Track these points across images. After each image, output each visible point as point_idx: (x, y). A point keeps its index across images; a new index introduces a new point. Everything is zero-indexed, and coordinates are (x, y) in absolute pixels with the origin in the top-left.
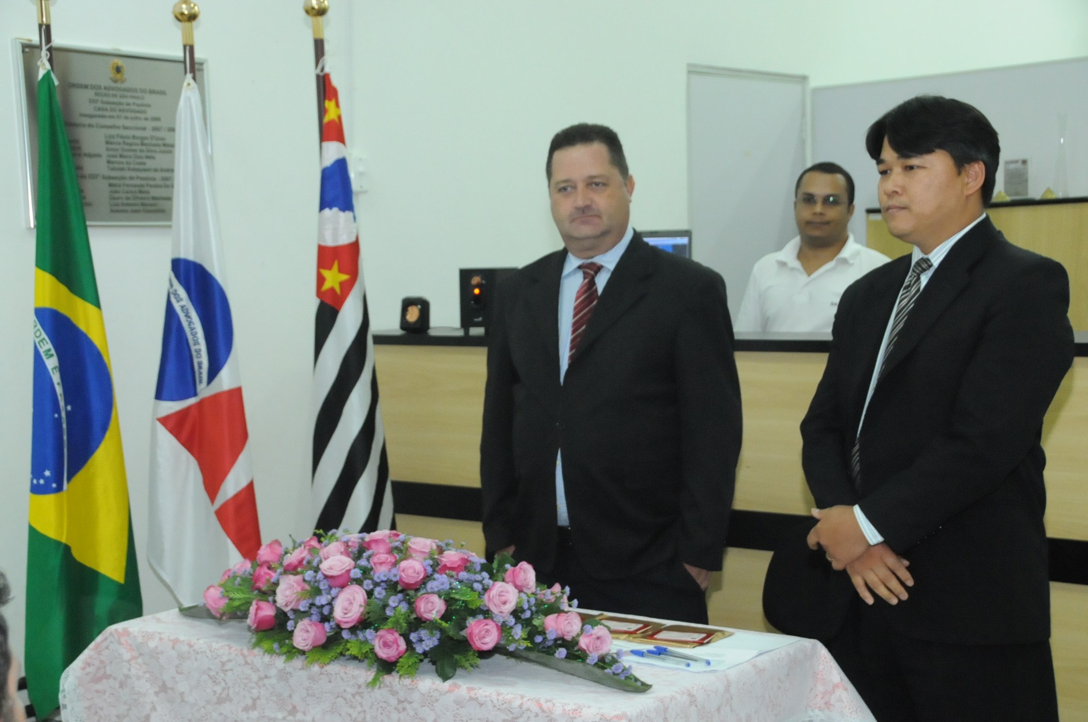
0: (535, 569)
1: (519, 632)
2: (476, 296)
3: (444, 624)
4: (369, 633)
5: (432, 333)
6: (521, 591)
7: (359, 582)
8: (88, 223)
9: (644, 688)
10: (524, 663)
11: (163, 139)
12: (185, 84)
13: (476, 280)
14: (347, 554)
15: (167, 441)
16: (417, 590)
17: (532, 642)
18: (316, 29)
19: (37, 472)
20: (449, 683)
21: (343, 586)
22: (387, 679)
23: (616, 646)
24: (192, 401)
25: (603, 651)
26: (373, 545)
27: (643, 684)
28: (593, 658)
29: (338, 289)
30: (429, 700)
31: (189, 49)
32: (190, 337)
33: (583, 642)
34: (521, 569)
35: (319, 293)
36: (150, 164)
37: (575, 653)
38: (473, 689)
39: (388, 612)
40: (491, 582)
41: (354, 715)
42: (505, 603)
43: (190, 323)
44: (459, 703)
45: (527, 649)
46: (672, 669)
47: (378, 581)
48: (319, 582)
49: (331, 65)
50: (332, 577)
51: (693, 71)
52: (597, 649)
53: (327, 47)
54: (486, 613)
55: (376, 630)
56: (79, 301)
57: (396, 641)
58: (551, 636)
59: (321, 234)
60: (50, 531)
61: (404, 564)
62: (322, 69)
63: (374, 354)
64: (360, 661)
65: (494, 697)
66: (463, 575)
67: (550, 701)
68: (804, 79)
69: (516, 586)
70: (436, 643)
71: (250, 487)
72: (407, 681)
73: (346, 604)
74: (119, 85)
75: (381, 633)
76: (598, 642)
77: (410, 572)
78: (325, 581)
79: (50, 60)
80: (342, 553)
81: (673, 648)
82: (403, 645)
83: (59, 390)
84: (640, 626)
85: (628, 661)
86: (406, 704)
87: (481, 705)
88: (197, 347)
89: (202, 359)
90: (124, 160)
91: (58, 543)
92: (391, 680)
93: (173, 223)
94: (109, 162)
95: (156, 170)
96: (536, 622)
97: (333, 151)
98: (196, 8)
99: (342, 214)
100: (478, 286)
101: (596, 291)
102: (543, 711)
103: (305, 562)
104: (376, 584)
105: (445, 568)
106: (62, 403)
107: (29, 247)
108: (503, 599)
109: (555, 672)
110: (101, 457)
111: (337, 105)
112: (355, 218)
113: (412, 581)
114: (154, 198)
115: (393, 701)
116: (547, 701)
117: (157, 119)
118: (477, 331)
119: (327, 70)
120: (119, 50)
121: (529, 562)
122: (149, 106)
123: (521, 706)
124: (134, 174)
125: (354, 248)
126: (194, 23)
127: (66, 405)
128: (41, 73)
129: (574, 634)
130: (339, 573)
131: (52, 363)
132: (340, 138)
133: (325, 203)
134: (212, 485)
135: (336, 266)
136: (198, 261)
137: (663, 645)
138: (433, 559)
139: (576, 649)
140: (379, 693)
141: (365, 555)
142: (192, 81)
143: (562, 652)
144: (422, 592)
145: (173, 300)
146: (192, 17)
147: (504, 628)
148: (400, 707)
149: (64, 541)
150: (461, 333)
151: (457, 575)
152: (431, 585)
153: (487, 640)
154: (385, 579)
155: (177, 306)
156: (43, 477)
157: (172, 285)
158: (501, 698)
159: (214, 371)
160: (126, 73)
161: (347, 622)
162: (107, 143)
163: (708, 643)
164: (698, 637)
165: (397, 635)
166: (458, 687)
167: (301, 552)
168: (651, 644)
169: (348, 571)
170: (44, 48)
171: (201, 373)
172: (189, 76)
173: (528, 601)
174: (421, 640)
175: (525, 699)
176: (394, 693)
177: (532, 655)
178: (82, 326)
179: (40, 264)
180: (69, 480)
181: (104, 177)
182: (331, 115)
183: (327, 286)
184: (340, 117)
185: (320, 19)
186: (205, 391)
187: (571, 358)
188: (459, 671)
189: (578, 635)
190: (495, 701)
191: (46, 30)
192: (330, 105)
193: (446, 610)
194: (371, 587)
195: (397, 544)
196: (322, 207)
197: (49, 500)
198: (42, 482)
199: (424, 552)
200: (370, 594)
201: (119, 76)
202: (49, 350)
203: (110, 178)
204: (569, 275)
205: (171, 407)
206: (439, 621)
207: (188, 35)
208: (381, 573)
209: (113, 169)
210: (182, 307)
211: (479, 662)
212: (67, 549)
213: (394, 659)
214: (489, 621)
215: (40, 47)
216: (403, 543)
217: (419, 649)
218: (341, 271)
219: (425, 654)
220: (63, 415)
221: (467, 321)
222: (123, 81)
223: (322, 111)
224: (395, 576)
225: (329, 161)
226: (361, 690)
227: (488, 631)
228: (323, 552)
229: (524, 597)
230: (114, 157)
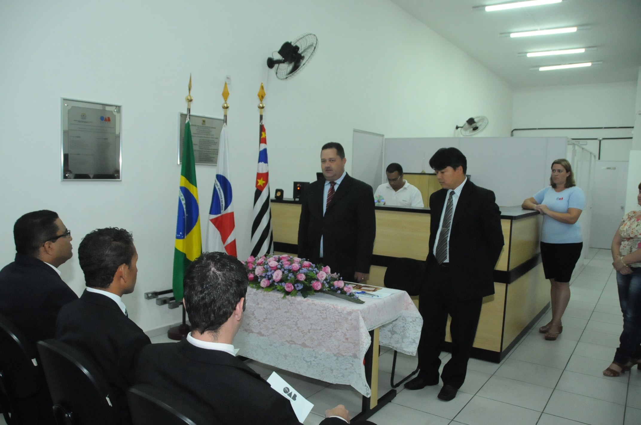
0: (330, 268)
1: (327, 286)
2: (298, 190)
3: (306, 282)
4: (283, 284)
5: (284, 199)
6: (327, 274)
7: (280, 269)
8: (195, 164)
9: (362, 302)
10: (326, 294)
11: (214, 141)
12: (224, 125)
13: (298, 185)
14: (275, 260)
15: (212, 226)
16: (297, 272)
17: (330, 288)
18: (261, 112)
19: (178, 233)
20: (306, 299)
21: (275, 270)
22: (287, 297)
23: (353, 291)
24: (219, 215)
25: (351, 292)
26: (283, 259)
27: (362, 301)
28: (348, 294)
29: (262, 185)
30: (300, 303)
31: (226, 116)
32: (220, 197)
33: (345, 289)
34: (327, 268)
35: (257, 186)
36: (210, 148)
37: (343, 292)
38: (313, 301)
39: (288, 278)
40: (318, 271)
41: (277, 306)
42: (322, 277)
43: (220, 193)
44: (309, 305)
45: (328, 290)
46: (368, 297)
47: (286, 269)
48: (268, 268)
49: (264, 122)
50: (272, 267)
51: (355, 131)
52: (349, 291)
53: (263, 117)
54: (317, 280)
55: (285, 283)
56: (191, 185)
57: (291, 286)
58: (336, 287)
59: (258, 170)
60: (181, 249)
61: (293, 265)
62: (262, 123)
63: (271, 205)
64: (280, 291)
65: (320, 303)
66: (310, 269)
67: (337, 305)
68: (383, 136)
69: (326, 273)
70: (302, 287)
71: (234, 241)
72: (293, 297)
73: (277, 275)
74: (203, 125)
75: (286, 284)
76: (349, 289)
77: (295, 267)
78: (269, 268)
79: (189, 118)
80: (274, 261)
81: (366, 292)
82: (293, 288)
83: (185, 210)
84: (355, 285)
85: (357, 295)
86: (293, 304)
87: (316, 305)
88: (222, 200)
89: (223, 203)
90: (203, 146)
91: (183, 253)
92: (289, 297)
93: (217, 165)
94: (199, 147)
95: (211, 149)
96: (331, 283)
97: (263, 146)
98: (228, 105)
99: (264, 164)
100: (299, 187)
101: (334, 190)
102: (334, 308)
103: (263, 263)
104: (285, 270)
105: (304, 267)
106: (185, 214)
107: (179, 169)
108: (322, 276)
109: (335, 297)
110: (195, 229)
111: (265, 133)
112: (268, 165)
113: (296, 270)
114: (210, 157)
115: (289, 303)
116: (336, 305)
117: (213, 135)
118: (297, 200)
119: (263, 123)
121: (329, 266)
122: (211, 131)
123: (328, 306)
124: (205, 150)
125: (267, 174)
126: (228, 109)
127: (186, 214)
128: (187, 121)
129: (342, 287)
130: (274, 266)
131: (183, 202)
132: (265, 143)
133: (260, 161)
134: (224, 239)
135: (262, 179)
136: (224, 175)
137: (364, 291)
138: (301, 264)
139: (343, 291)
140: (284, 301)
141: (281, 261)
142: (226, 125)
143: (339, 292)
144: (298, 273)
145: (216, 186)
146: (227, 108)
147: (323, 284)
148: (291, 304)
149: (184, 252)
150: (293, 200)
151: (308, 268)
152: (301, 271)
153: (318, 287)
154: (288, 268)
155: (217, 188)
156: (180, 234)
157: (216, 182)
158: (322, 304)
159: (226, 207)
160: (206, 122)
161: (277, 280)
162: (200, 141)
163: (376, 291)
164: (373, 289)
165: (291, 285)
166: (309, 300)
167: (262, 259)
168: (360, 290)
169: (277, 266)
170: (188, 115)
171: (222, 207)
172: (225, 123)
173: (329, 277)
174: (298, 286)
175: (329, 304)
176: (289, 301)
177: (330, 292)
178: (192, 193)
179: (182, 174)
180: (186, 235)
181: (198, 151)
182: (263, 136)
183: (259, 184)
184: (265, 137)
185: (262, 110)
186: (223, 212)
187: (327, 209)
188: (309, 296)
189: (344, 287)
190: (320, 304)
191: (189, 110)
193: (306, 278)
194: (283, 270)
195: (290, 259)
196: (259, 162)
197: (181, 241)
198: (179, 235)
199: (298, 262)
200: (283, 272)
201: (204, 123)
202: (183, 198)
203: (199, 151)
204: (326, 185)
205: (214, 217)
206: (304, 281)
207: (226, 112)
208: (286, 267)
209: (200, 149)
210: (218, 188)
211: (315, 293)
212: (185, 255)
213: (290, 291)
214: (318, 282)
215: (187, 115)
216: (291, 259)
217: (297, 289)
218: (263, 180)
219: (299, 290)
220: (186, 217)
221: (295, 196)
222: (205, 124)
223: (261, 135)
224: (291, 268)
225: (262, 149)
226: (279, 299)
227: (319, 285)
228: (268, 260)
229: (328, 276)
230: (201, 145)
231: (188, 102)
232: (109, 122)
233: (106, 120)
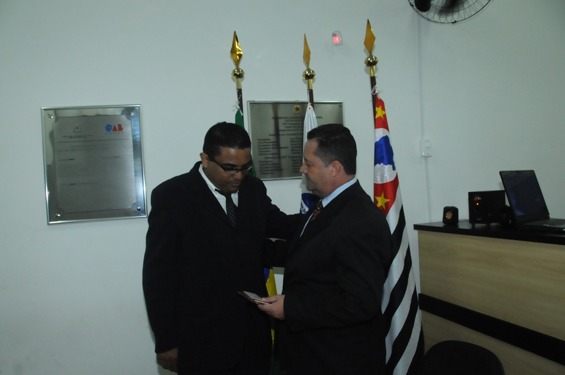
2: (477, 207)
12: (308, 107)
13: (477, 198)
18: (371, 72)
29: (384, 206)
31: (311, 92)
49: (379, 89)
53: (377, 80)
59: (375, 178)
62: (375, 92)
74: (297, 116)
90: (300, 149)
94: (292, 150)
97: (381, 133)
98: (314, 72)
99: (385, 166)
100: (477, 201)
111: (383, 109)
119: (377, 91)
120: (298, 101)
125: (392, 185)
126: (312, 79)
132: (386, 126)
133: (377, 161)
135: (383, 195)
142: (311, 107)
146: (311, 76)
150: (470, 226)
160: (301, 110)
162: (292, 142)
170: (237, 99)
172: (309, 104)
181: (290, 157)
182: (380, 113)
184: (385, 116)
185: (373, 67)
192: (379, 110)
196: (375, 164)
201: (298, 112)
203: (293, 157)
207: (310, 85)
209: (294, 153)
218: (386, 197)
221: (472, 219)
223: (375, 113)
225: (379, 137)
230: (294, 147)
231: (237, 78)
232: (120, 132)
233: (115, 129)
